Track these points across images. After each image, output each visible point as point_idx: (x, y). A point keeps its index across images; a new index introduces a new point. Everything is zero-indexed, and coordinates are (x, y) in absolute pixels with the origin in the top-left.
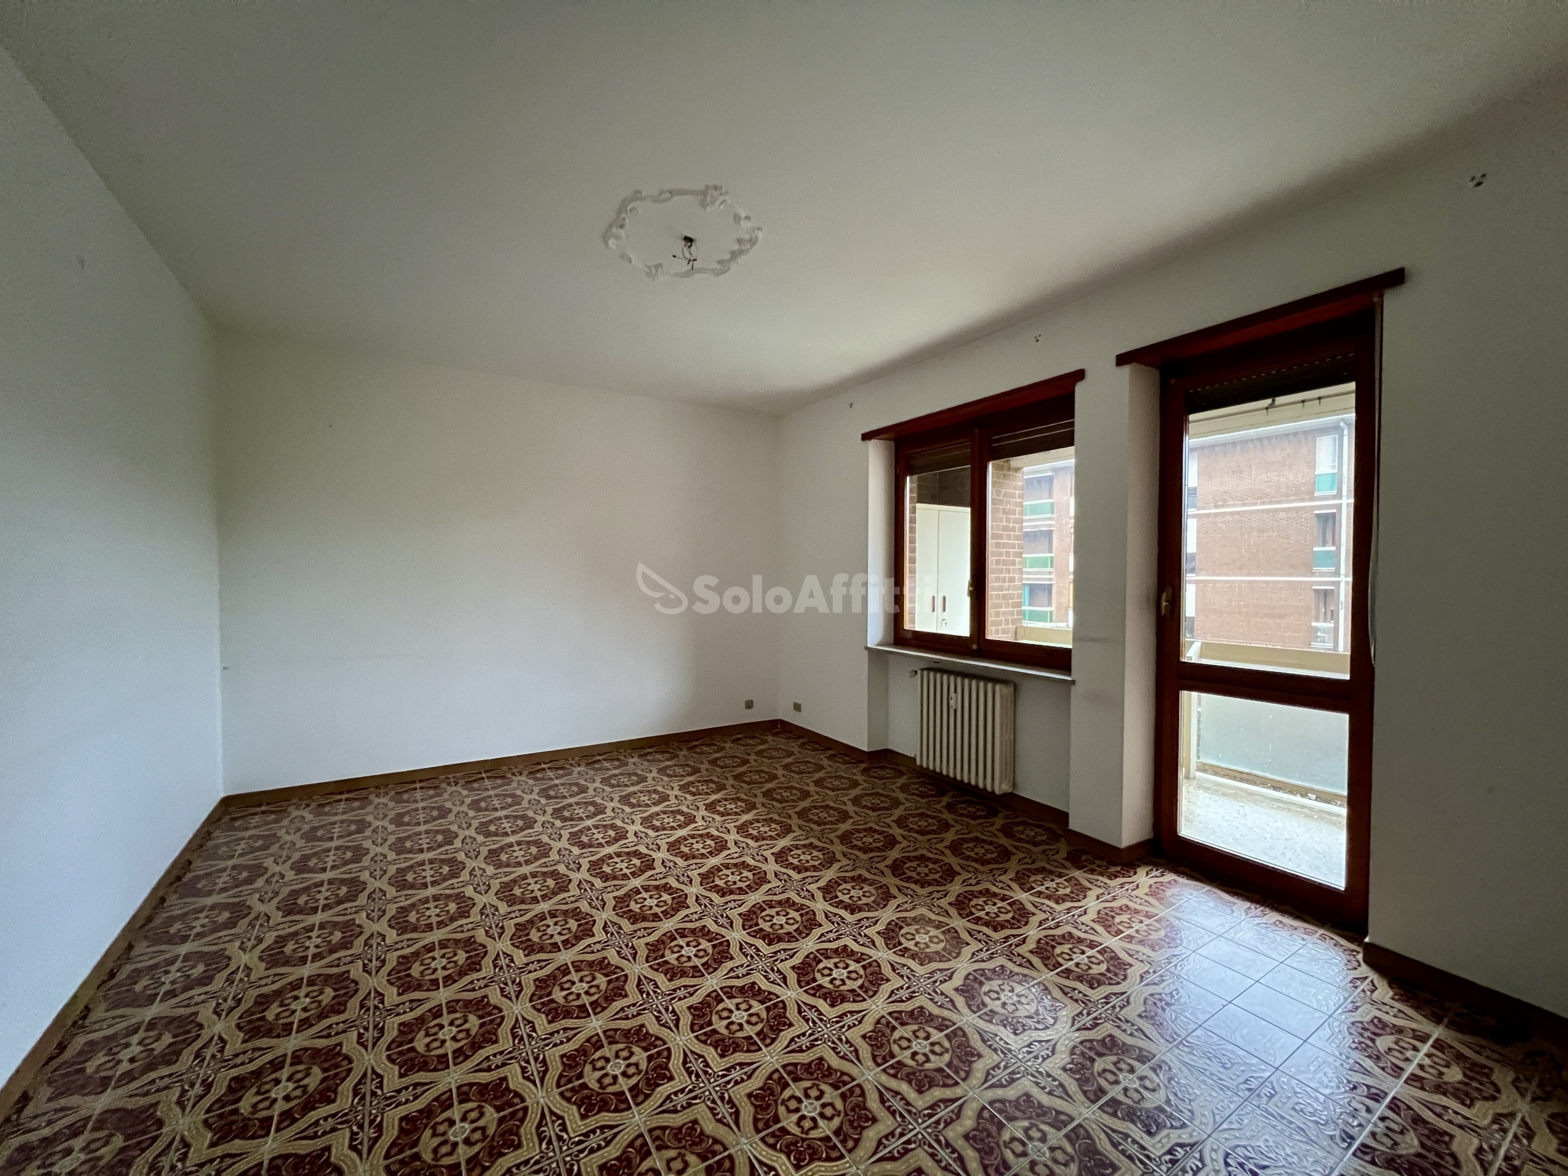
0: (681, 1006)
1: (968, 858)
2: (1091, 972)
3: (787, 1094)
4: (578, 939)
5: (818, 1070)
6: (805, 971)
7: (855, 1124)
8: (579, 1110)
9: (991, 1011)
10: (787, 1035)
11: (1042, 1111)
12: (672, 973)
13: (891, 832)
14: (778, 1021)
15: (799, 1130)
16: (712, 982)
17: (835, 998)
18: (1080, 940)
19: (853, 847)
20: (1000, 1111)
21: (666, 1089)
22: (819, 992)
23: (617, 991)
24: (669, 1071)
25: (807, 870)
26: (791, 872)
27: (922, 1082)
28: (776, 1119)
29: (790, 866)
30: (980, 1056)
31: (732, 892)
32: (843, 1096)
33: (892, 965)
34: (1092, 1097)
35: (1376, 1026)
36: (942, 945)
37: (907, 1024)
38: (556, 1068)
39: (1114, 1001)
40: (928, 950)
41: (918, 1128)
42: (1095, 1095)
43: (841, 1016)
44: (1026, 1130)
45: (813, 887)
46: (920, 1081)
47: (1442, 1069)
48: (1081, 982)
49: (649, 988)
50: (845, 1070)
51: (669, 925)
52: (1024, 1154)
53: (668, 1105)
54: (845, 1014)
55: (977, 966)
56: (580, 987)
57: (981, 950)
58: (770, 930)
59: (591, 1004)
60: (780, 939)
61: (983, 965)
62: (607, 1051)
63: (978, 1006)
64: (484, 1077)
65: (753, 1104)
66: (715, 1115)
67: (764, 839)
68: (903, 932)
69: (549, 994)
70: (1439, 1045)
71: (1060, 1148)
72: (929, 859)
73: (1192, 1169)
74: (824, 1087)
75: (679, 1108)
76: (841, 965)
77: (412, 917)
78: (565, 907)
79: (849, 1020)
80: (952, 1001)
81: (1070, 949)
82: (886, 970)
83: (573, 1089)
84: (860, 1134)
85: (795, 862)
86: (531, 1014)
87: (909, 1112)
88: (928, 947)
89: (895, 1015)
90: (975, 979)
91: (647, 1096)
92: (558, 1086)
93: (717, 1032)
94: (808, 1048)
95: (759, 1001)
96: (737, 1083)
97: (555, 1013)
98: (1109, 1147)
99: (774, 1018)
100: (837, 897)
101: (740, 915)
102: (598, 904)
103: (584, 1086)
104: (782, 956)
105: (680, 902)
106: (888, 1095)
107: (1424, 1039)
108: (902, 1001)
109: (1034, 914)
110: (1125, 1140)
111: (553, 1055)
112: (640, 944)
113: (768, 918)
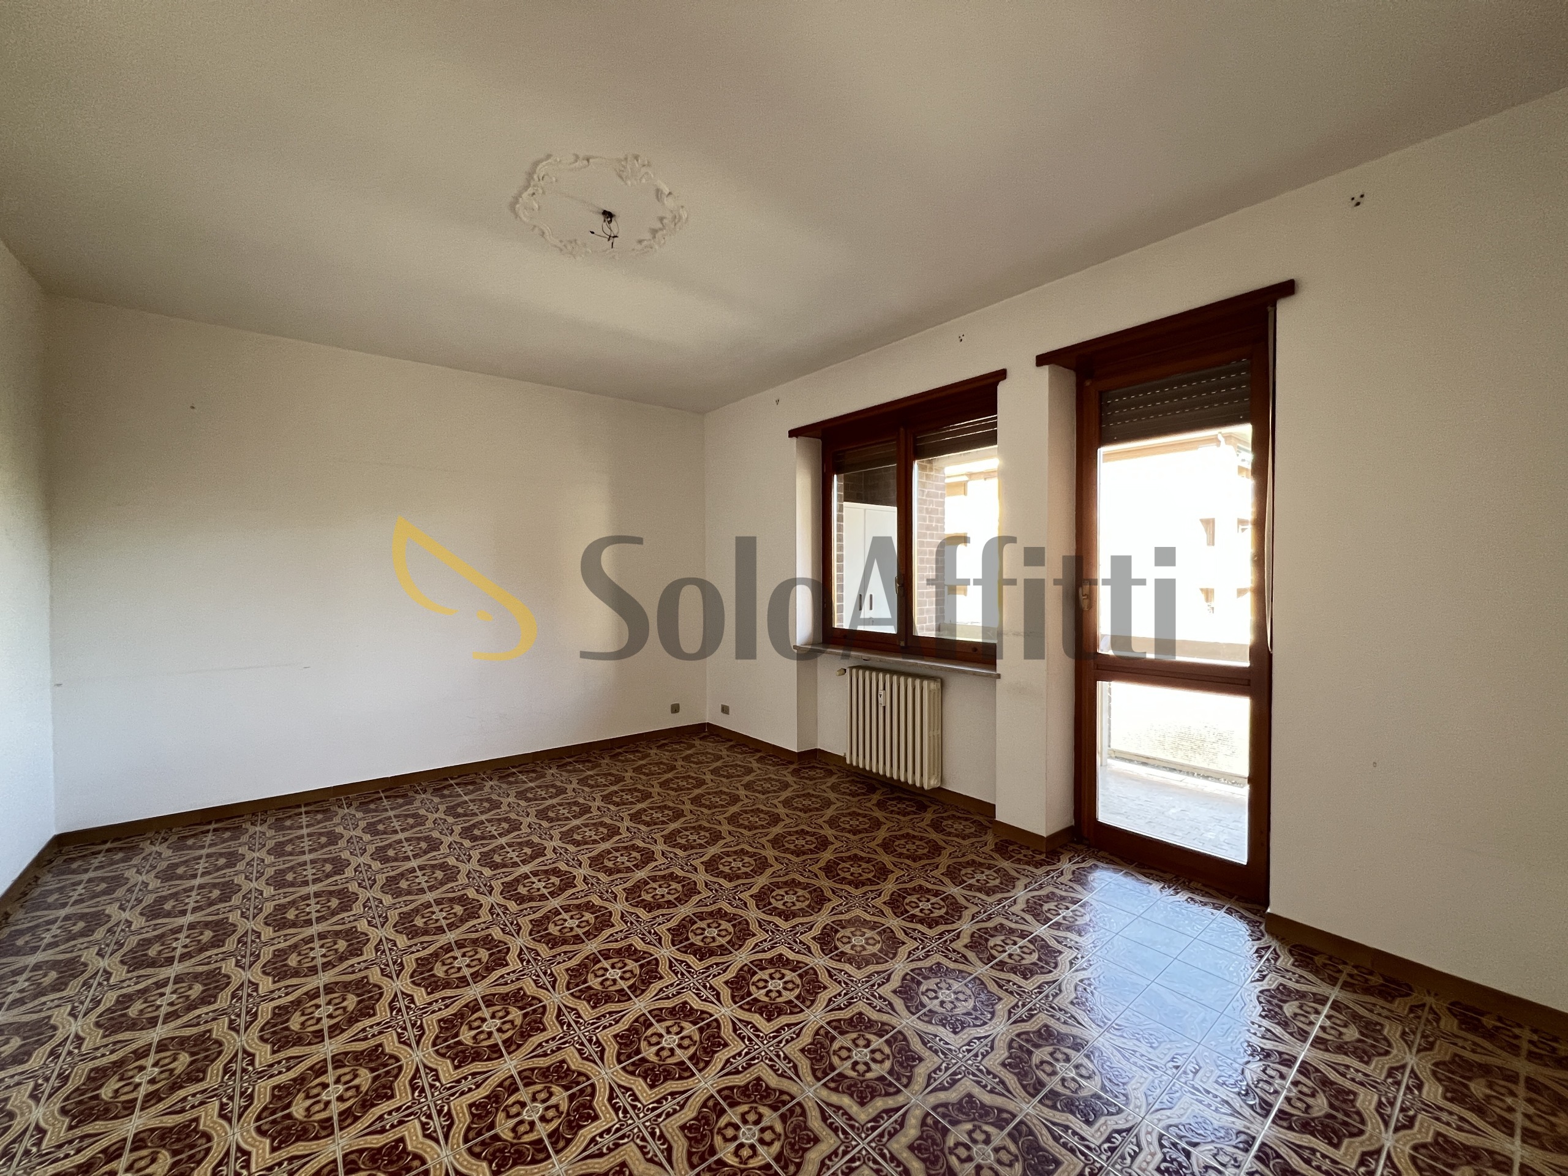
0: (606, 1036)
1: (900, 855)
2: (1024, 962)
3: (723, 1121)
4: (489, 969)
5: (757, 1091)
6: (739, 985)
7: (797, 1147)
8: (490, 1166)
9: (930, 1011)
10: (722, 1056)
11: (985, 1111)
12: (595, 999)
13: (822, 832)
14: (712, 1042)
15: (737, 1160)
16: (640, 1005)
17: (770, 1012)
18: (1012, 931)
19: (787, 850)
20: (944, 1116)
21: (590, 1130)
22: (754, 1005)
23: (534, 1025)
24: (594, 1110)
25: (738, 877)
26: (721, 881)
27: (864, 1093)
28: (712, 1151)
29: (721, 874)
30: (921, 1059)
31: (659, 906)
32: (783, 1118)
33: (829, 971)
34: (1032, 1091)
35: (1282, 993)
36: (878, 946)
37: (847, 1032)
38: (462, 1121)
39: (1047, 989)
40: (864, 953)
41: (862, 1144)
42: (1035, 1089)
43: (777, 1031)
44: (970, 1133)
45: (745, 896)
46: (861, 1092)
47: (1341, 1029)
48: (1015, 973)
49: (570, 1018)
50: (785, 1089)
51: (592, 947)
52: (970, 1159)
53: (593, 1149)
54: (782, 1028)
55: (914, 965)
56: (492, 1025)
57: (917, 948)
58: (701, 944)
59: (504, 1042)
60: (712, 953)
61: (920, 964)
62: (524, 1095)
63: (917, 1008)
64: (376, 1141)
65: (686, 1136)
66: (645, 1154)
67: (693, 848)
68: (839, 935)
69: (457, 1035)
70: (1336, 1006)
71: (1004, 1148)
72: (862, 858)
73: (1130, 1154)
74: (763, 1110)
75: (605, 1150)
76: (777, 975)
77: (293, 961)
78: (474, 936)
79: (786, 1034)
80: (890, 1004)
81: (1003, 941)
82: (824, 978)
83: (483, 1143)
84: (802, 1157)
85: (727, 870)
86: (434, 1061)
87: (852, 1127)
88: (864, 949)
89: (834, 1024)
90: (913, 979)
91: (568, 1142)
92: (466, 1140)
93: (647, 1061)
94: (745, 1069)
95: (691, 1022)
96: (668, 1115)
97: (461, 1056)
98: (1051, 1142)
99: (708, 1039)
100: (770, 904)
101: (669, 930)
102: (512, 929)
103: (496, 1138)
104: (714, 970)
105: (604, 921)
106: (829, 1111)
107: (1323, 1001)
108: (841, 1009)
109: (966, 908)
110: (1066, 1132)
111: (460, 1107)
112: (559, 970)
113: (699, 931)
